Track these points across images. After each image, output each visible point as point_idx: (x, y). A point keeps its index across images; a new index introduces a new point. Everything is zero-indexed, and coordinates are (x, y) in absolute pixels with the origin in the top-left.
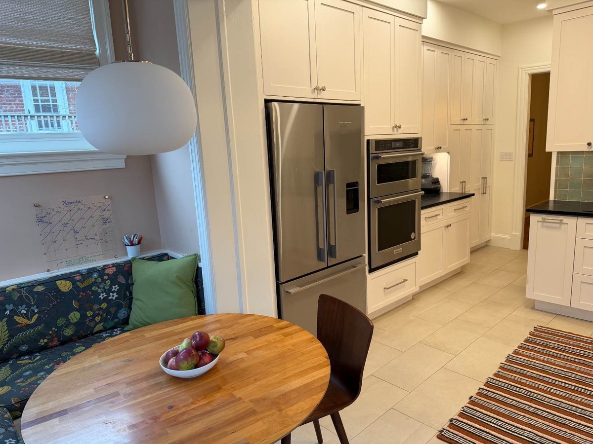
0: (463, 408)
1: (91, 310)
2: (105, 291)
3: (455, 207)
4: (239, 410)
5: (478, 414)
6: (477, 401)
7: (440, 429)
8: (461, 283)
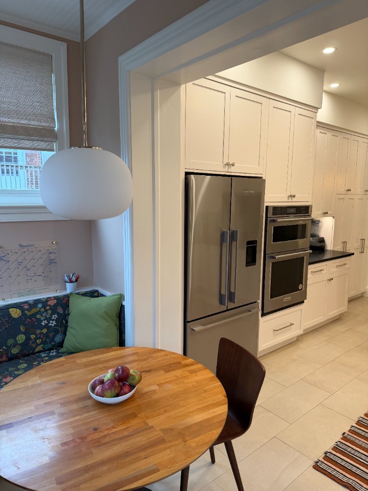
0: (336, 442)
1: (34, 334)
2: (46, 319)
3: (337, 264)
4: (151, 438)
5: (349, 449)
6: (349, 437)
7: (316, 460)
8: (339, 328)
